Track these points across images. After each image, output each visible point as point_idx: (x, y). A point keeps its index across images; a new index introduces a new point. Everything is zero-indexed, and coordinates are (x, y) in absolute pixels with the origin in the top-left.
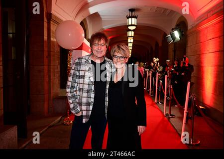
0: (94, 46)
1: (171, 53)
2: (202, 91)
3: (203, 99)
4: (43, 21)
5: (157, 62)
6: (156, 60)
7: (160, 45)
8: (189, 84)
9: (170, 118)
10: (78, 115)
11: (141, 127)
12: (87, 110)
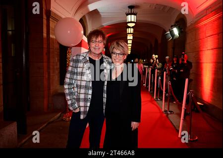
0: (91, 43)
1: (170, 50)
2: (200, 88)
3: (202, 96)
4: (43, 18)
5: (156, 59)
6: (155, 56)
7: (159, 42)
8: (187, 80)
9: (168, 114)
10: (75, 112)
11: (134, 123)
12: (84, 107)
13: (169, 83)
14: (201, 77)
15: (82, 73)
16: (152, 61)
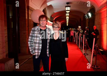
1: (87, 24)
2: (102, 42)
4: (26, 10)
5: (80, 28)
6: (80, 27)
7: (82, 20)
8: (94, 39)
9: (85, 55)
12: (38, 53)
13: (86, 40)
14: (102, 37)
15: (37, 36)
16: (78, 29)
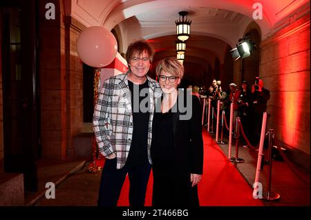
0: (132, 61)
1: (237, 73)
5: (219, 85)
6: (219, 82)
7: (222, 62)
8: (265, 115)
9: (237, 163)
10: (110, 158)
11: (195, 175)
12: (122, 151)
13: (238, 120)
15: (118, 103)
16: (212, 89)
